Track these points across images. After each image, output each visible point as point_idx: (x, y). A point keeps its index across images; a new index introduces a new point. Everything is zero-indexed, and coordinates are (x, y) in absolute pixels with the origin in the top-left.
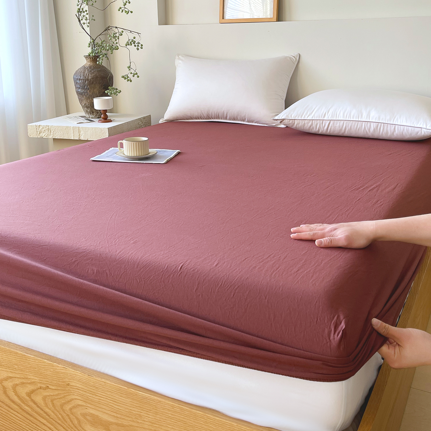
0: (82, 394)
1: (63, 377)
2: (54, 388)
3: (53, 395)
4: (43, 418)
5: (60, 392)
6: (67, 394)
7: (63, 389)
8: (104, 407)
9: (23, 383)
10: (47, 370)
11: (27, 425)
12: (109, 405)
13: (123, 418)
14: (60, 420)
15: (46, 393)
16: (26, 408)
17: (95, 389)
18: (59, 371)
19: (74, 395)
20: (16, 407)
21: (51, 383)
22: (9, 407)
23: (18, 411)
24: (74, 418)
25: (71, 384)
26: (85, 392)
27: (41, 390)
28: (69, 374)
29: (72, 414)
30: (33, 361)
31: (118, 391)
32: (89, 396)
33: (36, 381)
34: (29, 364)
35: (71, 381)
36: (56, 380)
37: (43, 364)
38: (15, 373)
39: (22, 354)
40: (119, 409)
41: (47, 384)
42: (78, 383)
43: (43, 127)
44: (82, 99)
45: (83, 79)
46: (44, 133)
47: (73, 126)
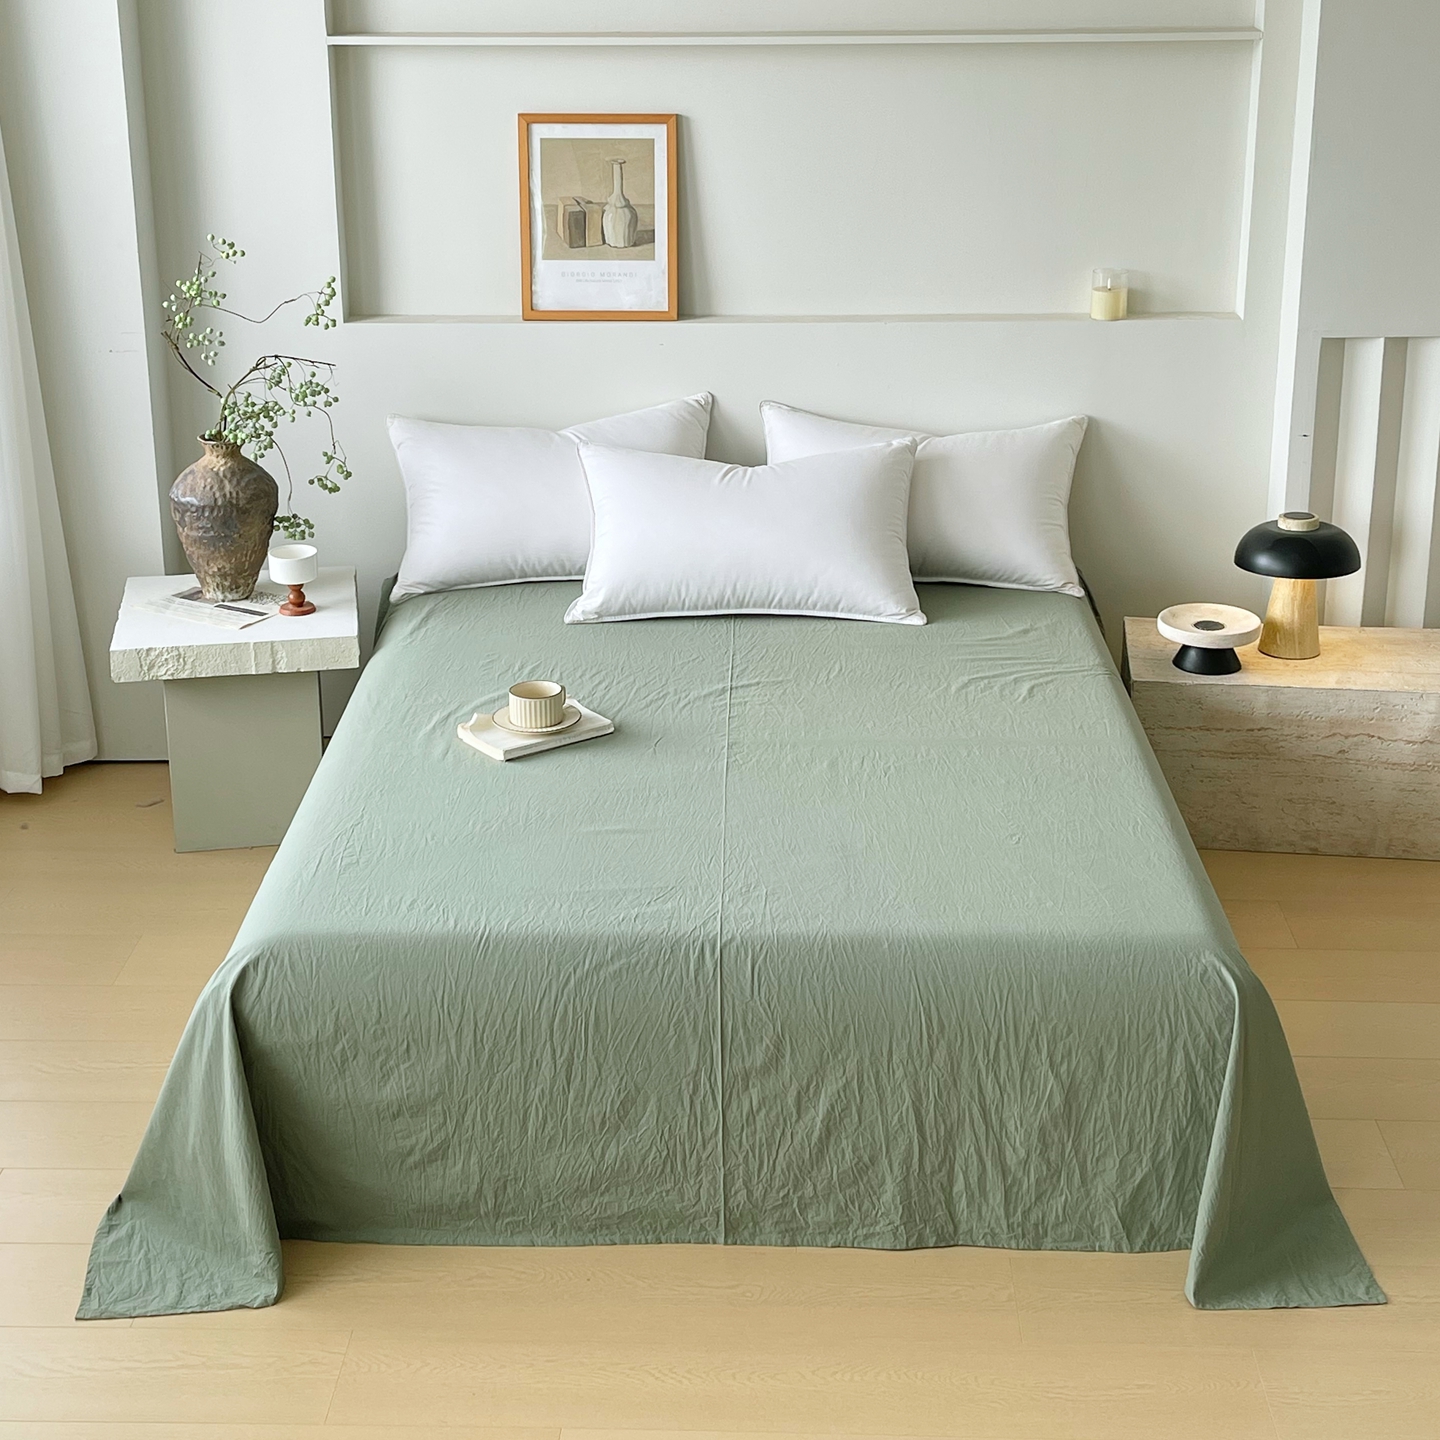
43: (161, 652)
44: (212, 556)
45: (224, 506)
46: (162, 668)
47: (252, 641)
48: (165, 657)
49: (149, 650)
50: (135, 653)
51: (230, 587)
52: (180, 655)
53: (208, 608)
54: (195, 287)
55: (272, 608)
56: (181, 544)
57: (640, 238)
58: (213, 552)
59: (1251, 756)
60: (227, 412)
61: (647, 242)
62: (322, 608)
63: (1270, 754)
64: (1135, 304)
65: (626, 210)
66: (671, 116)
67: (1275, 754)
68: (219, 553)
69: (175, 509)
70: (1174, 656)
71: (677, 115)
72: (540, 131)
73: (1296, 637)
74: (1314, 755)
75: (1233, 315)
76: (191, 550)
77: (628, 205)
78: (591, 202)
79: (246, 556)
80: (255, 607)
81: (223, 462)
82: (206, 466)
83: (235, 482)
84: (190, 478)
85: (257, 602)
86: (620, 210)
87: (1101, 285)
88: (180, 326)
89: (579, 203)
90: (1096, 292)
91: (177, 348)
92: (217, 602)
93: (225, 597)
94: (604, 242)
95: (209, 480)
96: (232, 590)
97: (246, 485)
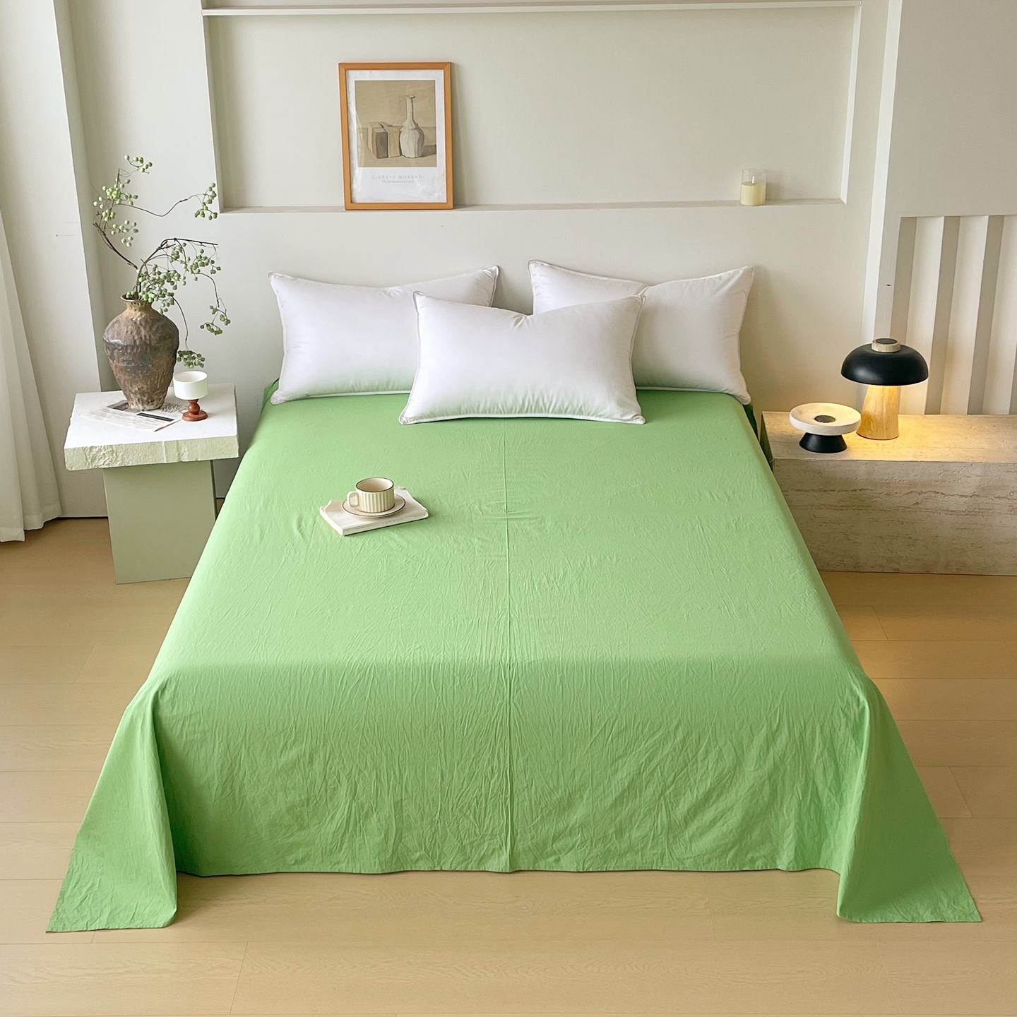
43: (100, 449)
44: (134, 380)
45: (140, 345)
46: (101, 461)
47: (164, 440)
48: (103, 452)
49: (92, 447)
50: (81, 450)
51: (147, 401)
52: (113, 451)
53: (133, 416)
54: (115, 192)
55: (177, 415)
56: (112, 371)
57: (426, 151)
58: (135, 378)
59: (854, 508)
60: (140, 280)
61: (431, 154)
62: (212, 415)
63: (867, 507)
64: (771, 195)
65: (416, 131)
66: (446, 63)
67: (871, 506)
68: (139, 378)
69: (107, 348)
70: (800, 439)
71: (451, 63)
72: (354, 76)
73: (884, 424)
74: (898, 507)
75: (839, 201)
76: (118, 376)
77: (417, 128)
78: (392, 126)
79: (158, 380)
80: (165, 414)
81: (139, 313)
82: (127, 318)
83: (148, 328)
84: (116, 325)
85: (166, 411)
86: (412, 131)
87: (747, 180)
88: (106, 219)
89: (383, 127)
90: (745, 187)
91: (105, 235)
92: (138, 411)
93: (144, 408)
94: (401, 154)
95: (130, 327)
96: (149, 403)
97: (156, 331)
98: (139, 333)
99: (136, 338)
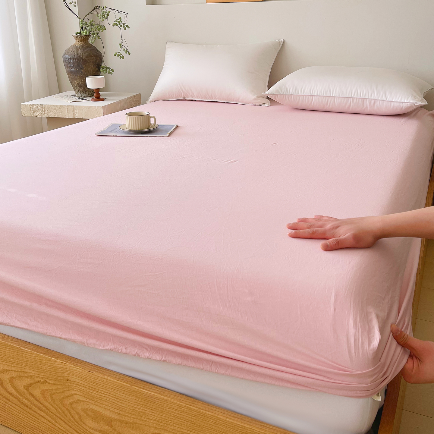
0: (83, 390)
1: (62, 372)
2: (52, 382)
3: (52, 390)
4: (43, 411)
5: (58, 387)
6: (67, 389)
7: (62, 384)
8: (106, 403)
9: (20, 377)
10: (44, 364)
11: (25, 416)
12: (112, 402)
13: (126, 415)
14: (59, 413)
15: (44, 387)
16: (25, 400)
17: (96, 385)
18: (58, 366)
19: (74, 390)
20: (14, 399)
21: (50, 377)
22: (7, 399)
23: (15, 403)
24: (75, 412)
25: (70, 379)
26: (85, 387)
27: (39, 384)
28: (68, 370)
29: (73, 409)
30: (29, 355)
31: (121, 389)
32: (89, 392)
33: (34, 375)
34: (25, 358)
35: (70, 376)
36: (54, 374)
37: (40, 358)
38: (11, 366)
39: (18, 347)
40: (121, 406)
41: (45, 378)
42: (77, 378)
45: (77, 58)
46: (38, 112)
47: (66, 105)
48: (38, 108)
50: (29, 106)
52: (43, 108)
68: (77, 77)
82: (74, 45)
83: (83, 50)
84: (68, 49)
98: (77, 52)
99: (75, 54)
